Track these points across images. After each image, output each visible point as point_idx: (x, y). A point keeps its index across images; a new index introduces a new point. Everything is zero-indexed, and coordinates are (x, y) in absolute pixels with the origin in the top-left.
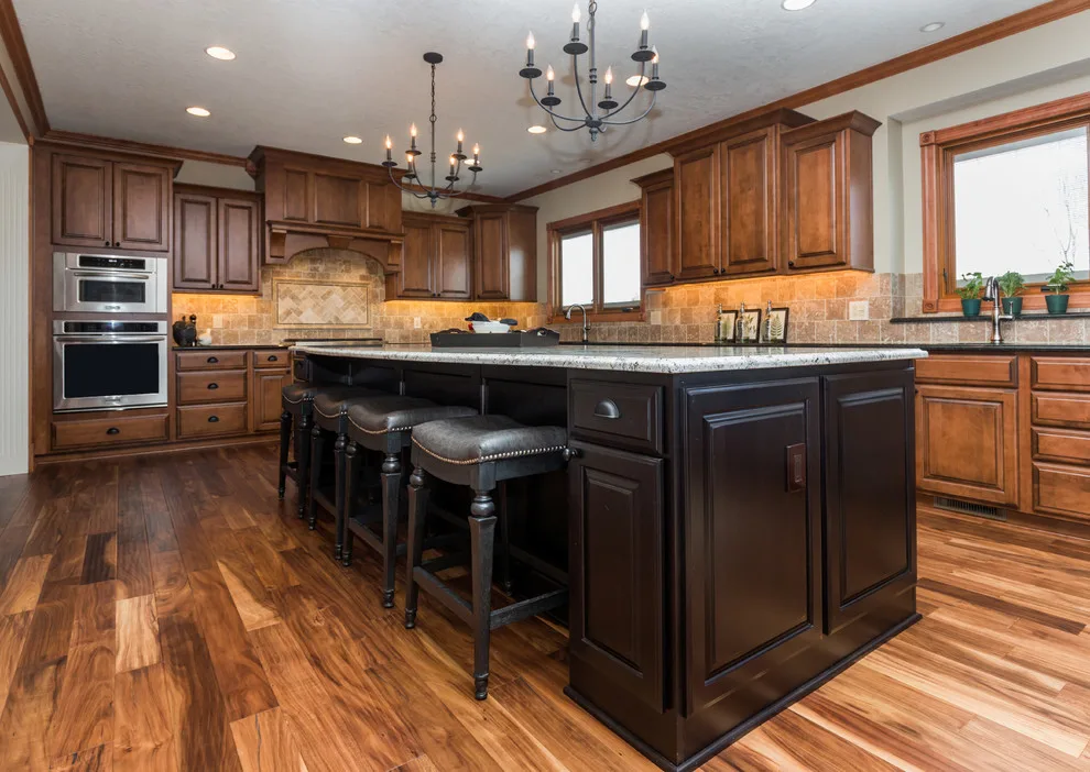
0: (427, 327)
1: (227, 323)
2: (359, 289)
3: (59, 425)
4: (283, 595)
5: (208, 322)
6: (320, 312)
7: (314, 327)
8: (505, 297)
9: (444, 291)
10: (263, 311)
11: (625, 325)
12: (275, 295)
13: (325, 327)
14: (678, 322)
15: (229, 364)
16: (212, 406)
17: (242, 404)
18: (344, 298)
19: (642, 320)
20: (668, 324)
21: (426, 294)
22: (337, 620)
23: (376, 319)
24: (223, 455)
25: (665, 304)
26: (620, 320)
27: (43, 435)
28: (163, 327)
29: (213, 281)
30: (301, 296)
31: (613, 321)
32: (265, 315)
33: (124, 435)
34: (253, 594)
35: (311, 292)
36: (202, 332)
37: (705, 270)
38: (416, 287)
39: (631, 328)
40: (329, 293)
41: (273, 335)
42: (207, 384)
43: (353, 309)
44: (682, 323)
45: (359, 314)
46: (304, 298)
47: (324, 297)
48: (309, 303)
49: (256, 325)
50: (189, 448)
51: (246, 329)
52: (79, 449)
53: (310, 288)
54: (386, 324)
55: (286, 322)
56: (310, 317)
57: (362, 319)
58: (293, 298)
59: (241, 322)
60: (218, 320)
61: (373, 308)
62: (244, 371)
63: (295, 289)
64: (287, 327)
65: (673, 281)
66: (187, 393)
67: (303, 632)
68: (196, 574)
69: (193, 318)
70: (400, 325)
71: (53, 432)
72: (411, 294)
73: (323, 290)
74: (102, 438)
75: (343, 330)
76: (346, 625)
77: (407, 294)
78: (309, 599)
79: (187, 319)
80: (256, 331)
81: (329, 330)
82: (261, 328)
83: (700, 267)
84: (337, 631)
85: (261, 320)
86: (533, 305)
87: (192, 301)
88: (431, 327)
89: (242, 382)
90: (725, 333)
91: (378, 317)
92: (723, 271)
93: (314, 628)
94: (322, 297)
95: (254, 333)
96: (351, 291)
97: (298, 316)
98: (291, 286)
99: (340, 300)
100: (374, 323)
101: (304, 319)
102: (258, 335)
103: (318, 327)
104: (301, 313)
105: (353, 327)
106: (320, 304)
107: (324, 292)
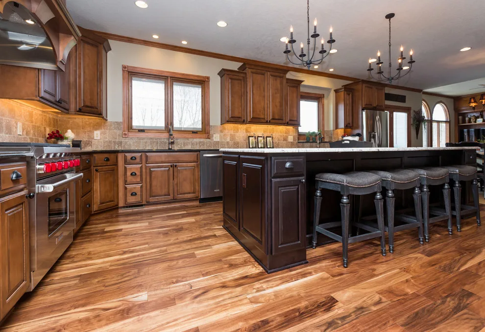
11: (196, 140)
14: (228, 140)
19: (208, 138)
20: (223, 140)
37: (262, 120)
39: (200, 142)
44: (230, 140)
83: (259, 118)
88: (27, 134)
92: (270, 121)
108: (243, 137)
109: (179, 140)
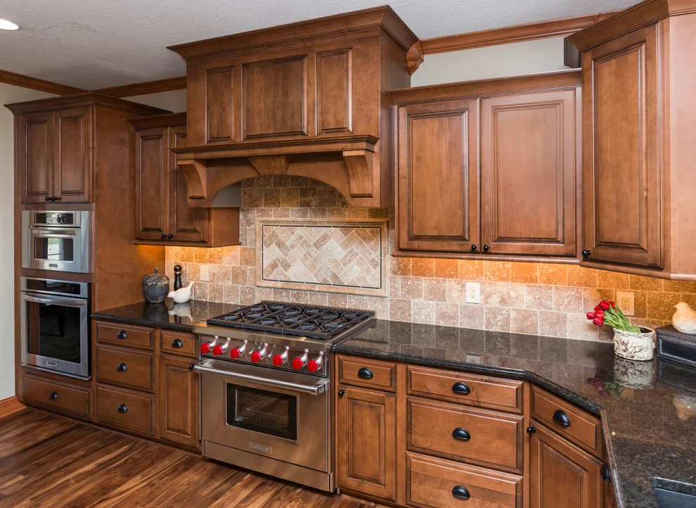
0: (494, 301)
1: (213, 276)
2: (368, 231)
5: (197, 273)
6: (311, 267)
7: (303, 287)
10: (247, 262)
12: (259, 241)
13: (317, 288)
18: (345, 246)
30: (288, 244)
32: (249, 267)
35: (301, 237)
40: (325, 238)
41: (257, 295)
43: (358, 263)
45: (368, 271)
46: (293, 246)
47: (317, 245)
48: (298, 252)
49: (240, 280)
51: (230, 283)
53: (299, 231)
55: (272, 277)
56: (298, 272)
57: (372, 279)
58: (280, 245)
60: (205, 271)
61: (388, 262)
63: (282, 233)
69: (177, 269)
70: (438, 293)
75: (344, 295)
80: (239, 287)
82: (245, 283)
85: (244, 272)
91: (398, 277)
94: (315, 245)
95: (238, 290)
96: (356, 234)
97: (286, 270)
98: (278, 230)
99: (340, 249)
100: (392, 287)
101: (291, 274)
102: (242, 292)
103: (309, 287)
104: (289, 266)
105: (357, 291)
106: (313, 254)
107: (319, 237)
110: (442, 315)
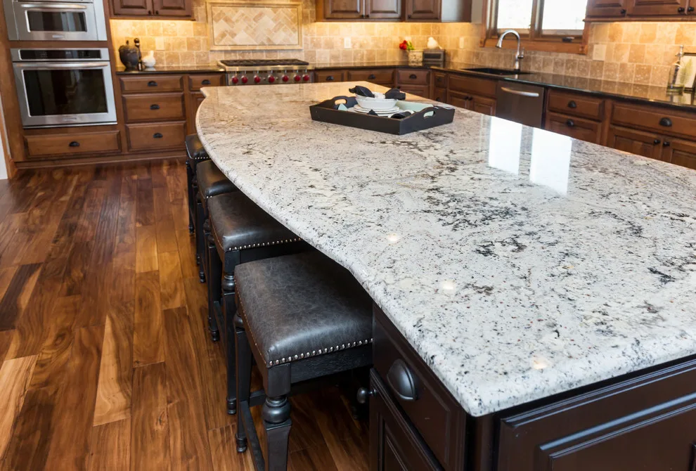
0: (357, 47)
1: (168, 46)
2: (290, 10)
3: (30, 139)
4: (144, 376)
5: (151, 44)
6: (253, 34)
7: (247, 48)
8: (437, 18)
9: (373, 12)
10: (199, 33)
11: (563, 56)
12: (210, 19)
13: (258, 48)
14: (625, 59)
15: (167, 87)
16: (156, 125)
17: (182, 123)
18: (275, 20)
19: (582, 53)
20: (613, 61)
21: (354, 16)
22: (177, 423)
23: (306, 39)
24: (165, 169)
25: (612, 38)
26: (558, 51)
27: (18, 146)
28: (105, 53)
29: (149, 7)
30: (234, 19)
31: (549, 51)
32: (202, 38)
33: (84, 147)
34: (119, 370)
35: (243, 15)
36: (147, 54)
38: (344, 9)
39: (568, 61)
40: (261, 15)
42: (149, 105)
43: (284, 31)
44: (631, 61)
45: (290, 35)
46: (237, 21)
47: (256, 19)
48: (242, 25)
50: (140, 159)
51: (185, 50)
52: (48, 158)
53: (242, 10)
54: (317, 45)
55: (222, 43)
56: (242, 38)
57: (294, 39)
58: (227, 20)
59: (180, 44)
60: (160, 43)
61: (304, 29)
62: (182, 93)
63: (228, 11)
64: (223, 48)
65: (624, 15)
66: (133, 113)
67: (141, 436)
68: (83, 330)
69: (136, 41)
70: (330, 45)
71: (26, 144)
72: (340, 15)
73: (255, 12)
74: (66, 150)
75: (276, 51)
76: (183, 435)
77: (335, 15)
78: (165, 386)
79: (132, 44)
80: (194, 53)
81: (261, 51)
82: (199, 48)
84: (172, 442)
85: (198, 41)
86: (465, 25)
87: (135, 25)
88: (361, 46)
89: (180, 104)
90: (684, 78)
91: (309, 37)
92: (691, 10)
93: (153, 432)
94: (254, 19)
95: (193, 55)
96: (282, 12)
97: (233, 37)
98: (224, 9)
99: (271, 22)
100: (305, 43)
101: (237, 40)
102: (197, 56)
103: (252, 48)
104: (235, 35)
105: (284, 48)
106: (253, 26)
107: (256, 14)
108: (666, 53)
109: (537, 55)
110: (333, 57)
